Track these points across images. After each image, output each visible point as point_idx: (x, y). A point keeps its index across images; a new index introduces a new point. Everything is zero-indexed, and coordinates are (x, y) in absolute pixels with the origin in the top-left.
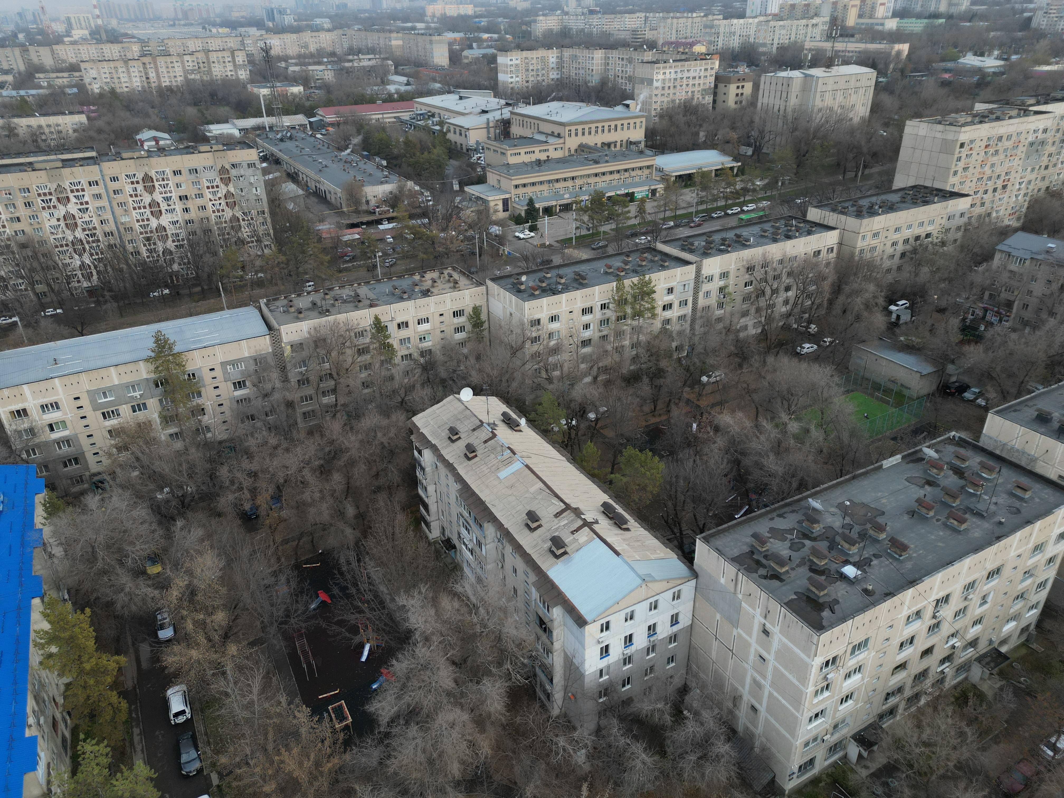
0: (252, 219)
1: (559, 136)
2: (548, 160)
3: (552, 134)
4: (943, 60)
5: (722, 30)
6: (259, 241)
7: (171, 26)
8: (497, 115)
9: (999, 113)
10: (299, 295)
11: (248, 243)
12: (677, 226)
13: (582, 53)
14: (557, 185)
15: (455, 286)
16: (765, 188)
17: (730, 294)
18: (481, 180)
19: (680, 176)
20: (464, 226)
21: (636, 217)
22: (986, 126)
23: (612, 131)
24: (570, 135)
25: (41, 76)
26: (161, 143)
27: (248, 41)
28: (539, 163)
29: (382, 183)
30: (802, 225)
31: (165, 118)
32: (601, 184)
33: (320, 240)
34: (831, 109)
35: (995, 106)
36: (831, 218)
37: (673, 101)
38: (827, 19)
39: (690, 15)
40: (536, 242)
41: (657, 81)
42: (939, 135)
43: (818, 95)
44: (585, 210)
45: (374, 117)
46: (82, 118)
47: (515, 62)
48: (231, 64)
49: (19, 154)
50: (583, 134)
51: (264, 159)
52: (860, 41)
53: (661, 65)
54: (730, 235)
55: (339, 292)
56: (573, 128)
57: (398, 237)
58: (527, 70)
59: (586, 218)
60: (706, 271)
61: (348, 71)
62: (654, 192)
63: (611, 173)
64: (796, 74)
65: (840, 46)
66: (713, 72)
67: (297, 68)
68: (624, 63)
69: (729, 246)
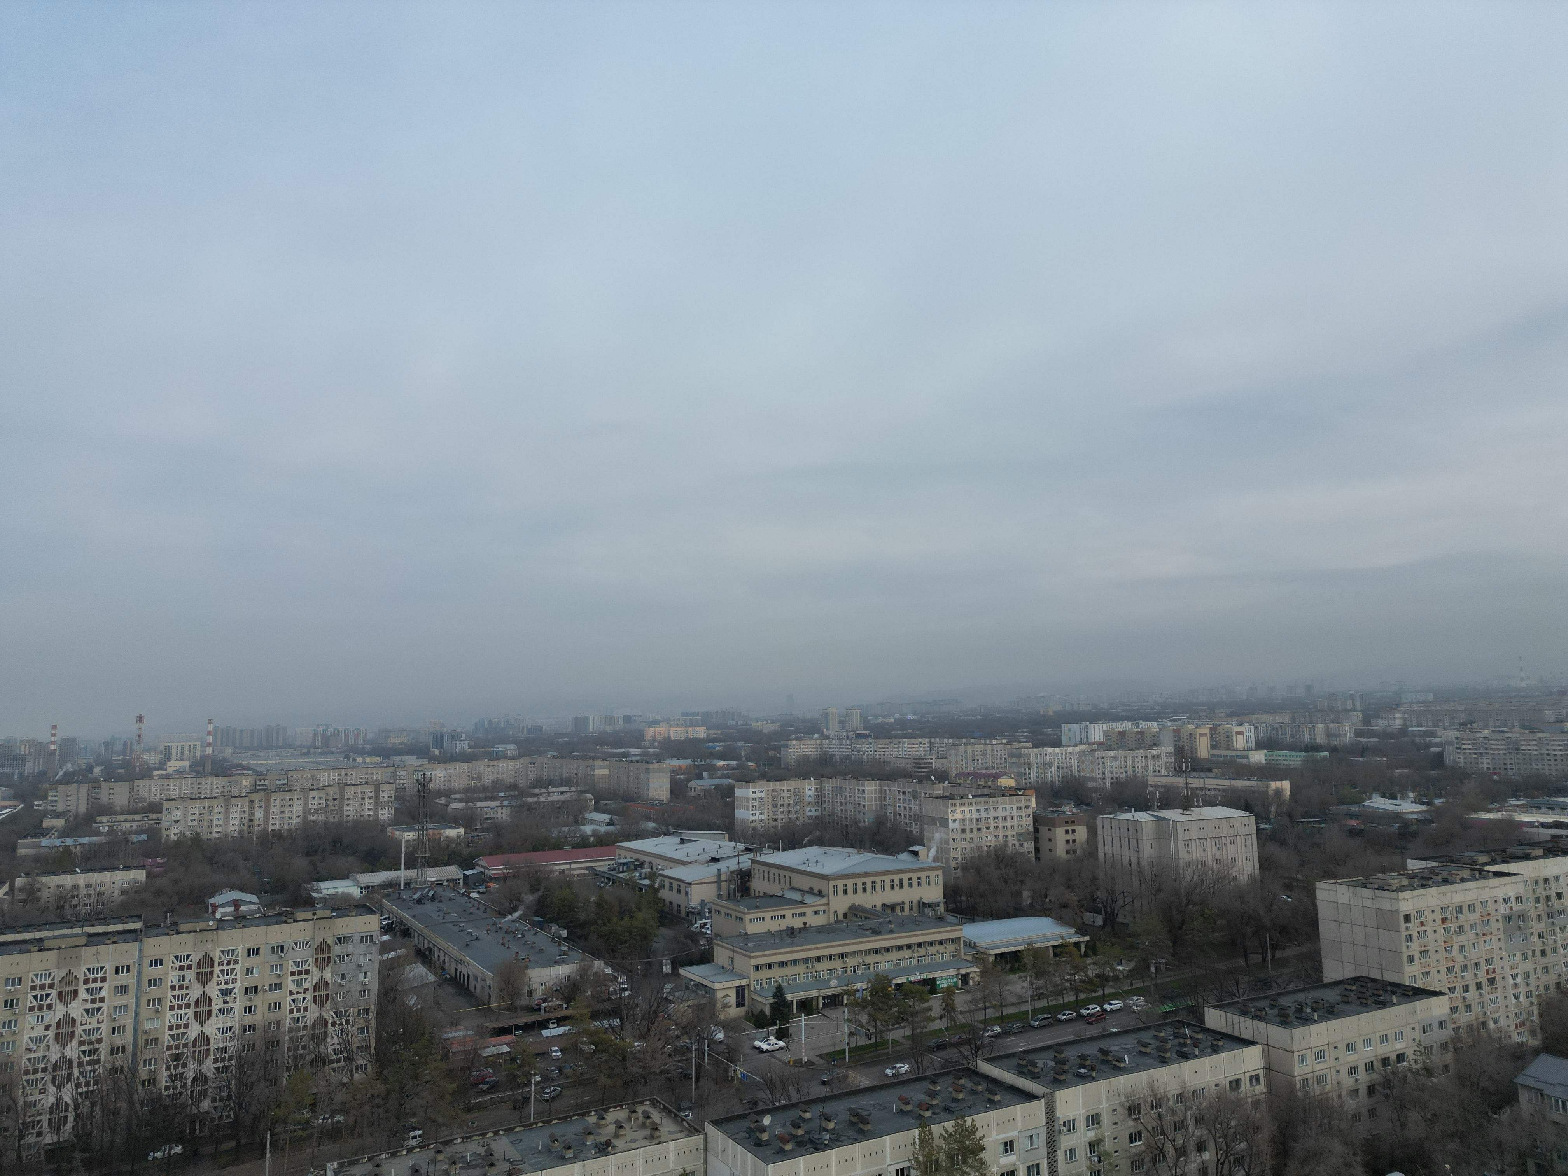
0: (347, 1022)
1: (820, 894)
2: (805, 927)
3: (811, 891)
4: (1342, 802)
5: (1033, 760)
6: (349, 1059)
7: (304, 754)
8: (733, 865)
9: (1445, 874)
10: (394, 1155)
11: (332, 1062)
12: (1006, 1033)
13: (849, 786)
14: (819, 966)
15: (653, 1135)
16: (1132, 974)
17: (1108, 1154)
18: (705, 958)
19: (1002, 955)
20: (674, 1030)
21: (941, 1018)
22: (1433, 891)
23: (897, 888)
24: (836, 893)
25: (104, 819)
26: (243, 908)
27: (401, 773)
28: (791, 932)
29: (556, 963)
30: (1200, 1036)
31: (260, 873)
32: (885, 964)
33: (446, 1056)
34: (1204, 864)
35: (1436, 864)
36: (1245, 1027)
37: (979, 848)
38: (1171, 749)
39: (988, 741)
40: (787, 1057)
41: (954, 821)
42: (1368, 903)
43: (1181, 844)
44: (862, 1005)
45: (557, 867)
46: (140, 875)
47: (758, 795)
48: (372, 801)
49: (28, 927)
50: (855, 891)
51: (387, 929)
52: (1222, 776)
53: (958, 801)
54: (1091, 1050)
55: (460, 1148)
56: (840, 883)
57: (570, 1048)
58: (776, 805)
59: (864, 1018)
60: (1063, 1113)
61: (530, 808)
62: (965, 978)
63: (899, 948)
64: (1143, 816)
65: (1195, 782)
66: (1030, 812)
67: (461, 806)
68: (907, 797)
69: (1093, 1069)
